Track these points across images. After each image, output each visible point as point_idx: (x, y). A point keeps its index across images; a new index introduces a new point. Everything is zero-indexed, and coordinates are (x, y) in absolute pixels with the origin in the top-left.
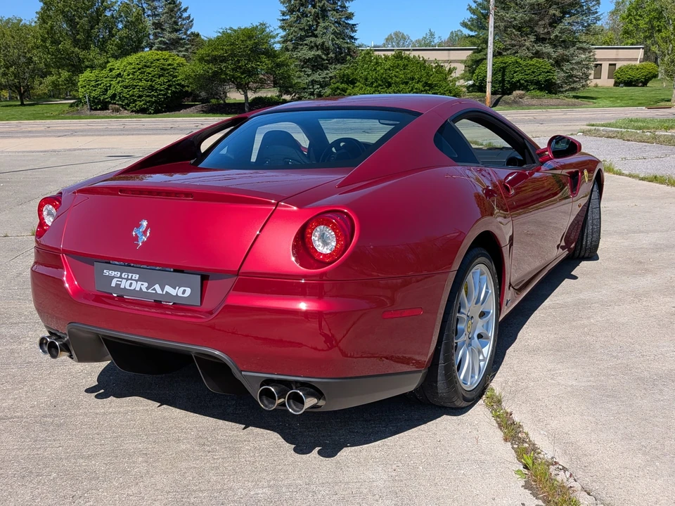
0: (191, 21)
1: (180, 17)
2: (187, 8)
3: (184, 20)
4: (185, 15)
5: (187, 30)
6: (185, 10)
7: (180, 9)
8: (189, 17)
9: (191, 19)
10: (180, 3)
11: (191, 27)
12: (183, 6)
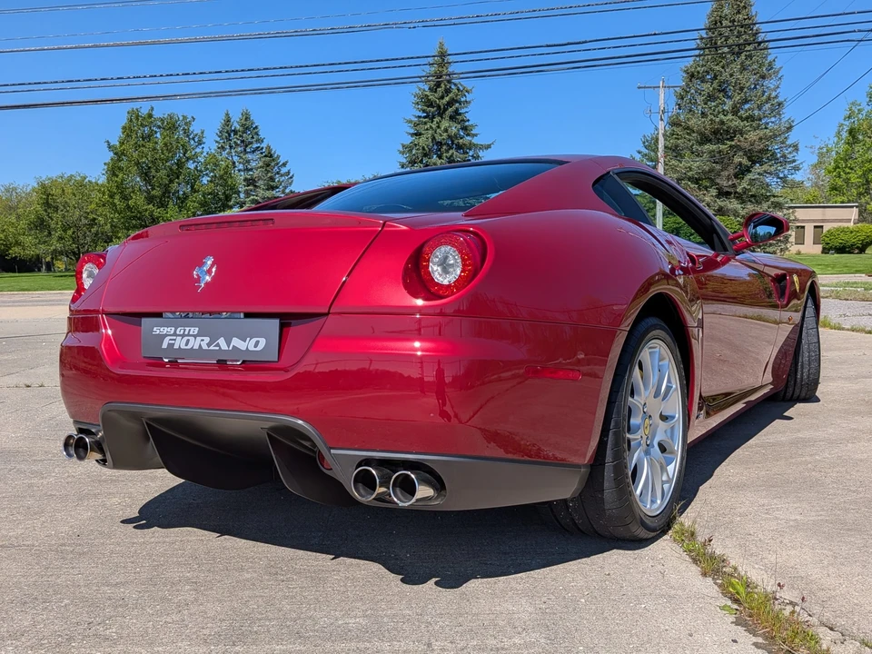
0: (291, 178)
1: (278, 173)
2: (287, 162)
3: (282, 176)
4: (284, 170)
5: (286, 188)
6: (284, 165)
7: (277, 164)
8: (289, 172)
9: (291, 175)
10: (278, 157)
11: (291, 184)
12: (282, 161)
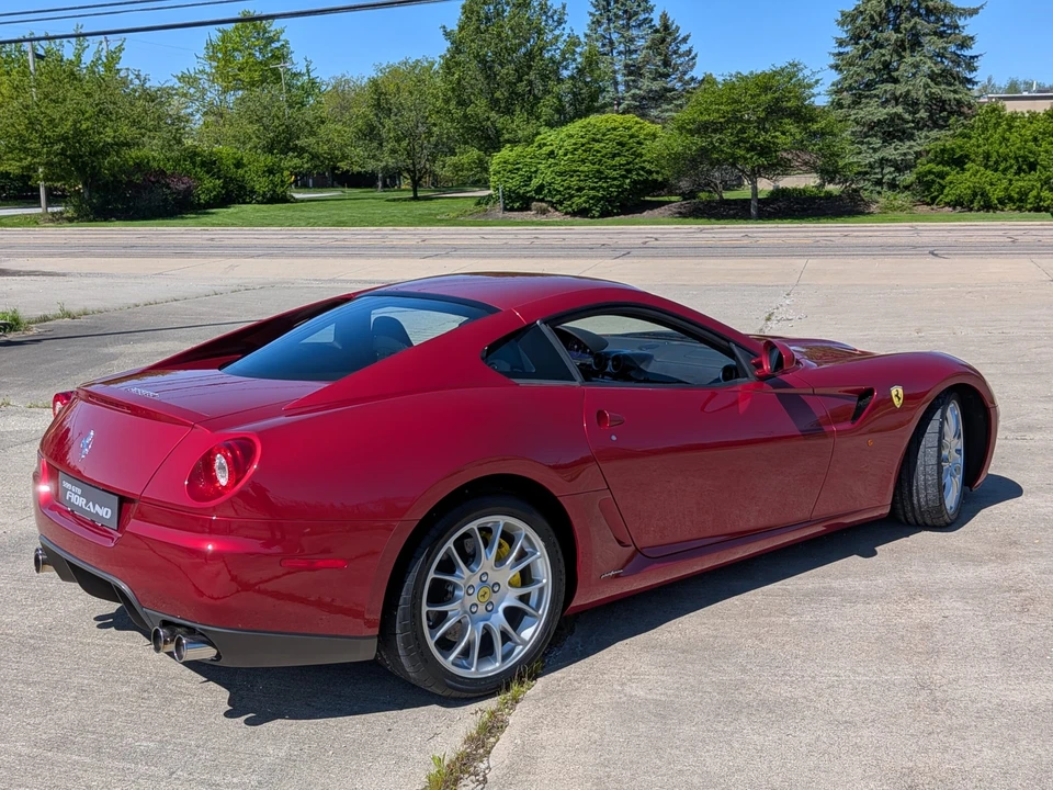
0: (693, 58)
1: (675, 52)
2: (689, 36)
3: (680, 56)
4: (684, 48)
5: (685, 73)
6: (685, 40)
7: (675, 39)
8: (690, 51)
9: (693, 54)
10: (678, 28)
11: (692, 67)
12: (682, 34)
